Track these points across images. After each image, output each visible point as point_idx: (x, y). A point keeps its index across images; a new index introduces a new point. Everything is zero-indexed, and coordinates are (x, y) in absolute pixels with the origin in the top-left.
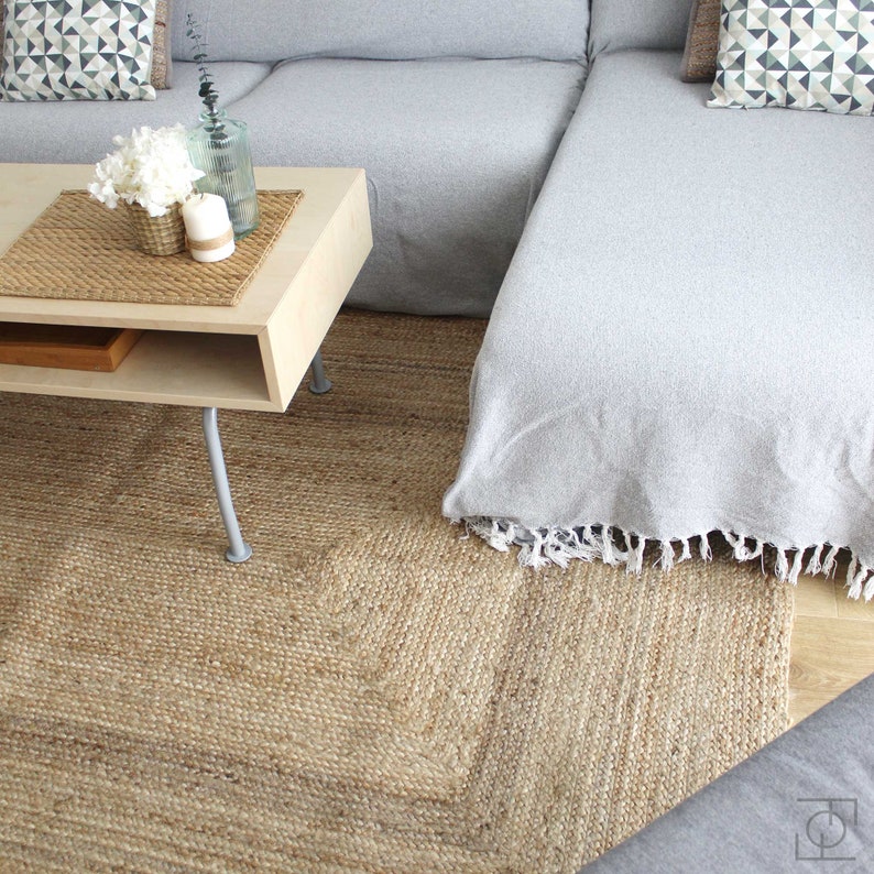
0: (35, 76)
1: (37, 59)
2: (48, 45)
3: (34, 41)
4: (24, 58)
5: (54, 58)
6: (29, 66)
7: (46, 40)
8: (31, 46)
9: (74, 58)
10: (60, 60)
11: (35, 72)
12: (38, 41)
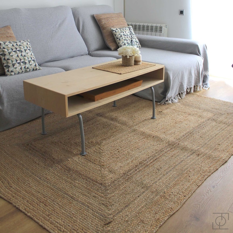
0: (18, 67)
1: (19, 63)
2: (21, 60)
3: (17, 59)
4: (15, 63)
5: (22, 62)
6: (17, 65)
7: (20, 59)
8: (17, 61)
9: (27, 61)
10: (24, 62)
11: (19, 66)
12: (18, 59)
